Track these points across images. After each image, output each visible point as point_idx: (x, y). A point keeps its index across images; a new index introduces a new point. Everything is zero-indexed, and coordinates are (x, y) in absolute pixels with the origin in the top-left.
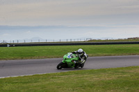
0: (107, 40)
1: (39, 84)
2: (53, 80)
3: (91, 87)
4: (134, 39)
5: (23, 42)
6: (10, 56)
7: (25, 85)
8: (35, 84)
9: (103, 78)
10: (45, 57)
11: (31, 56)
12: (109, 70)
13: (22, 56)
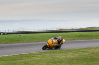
0: (72, 29)
1: (23, 61)
2: (33, 57)
3: (60, 63)
4: (92, 28)
5: (12, 31)
6: (3, 41)
7: (13, 62)
8: (20, 61)
9: (69, 56)
10: (28, 42)
11: (18, 41)
12: (73, 50)
13: (12, 41)
